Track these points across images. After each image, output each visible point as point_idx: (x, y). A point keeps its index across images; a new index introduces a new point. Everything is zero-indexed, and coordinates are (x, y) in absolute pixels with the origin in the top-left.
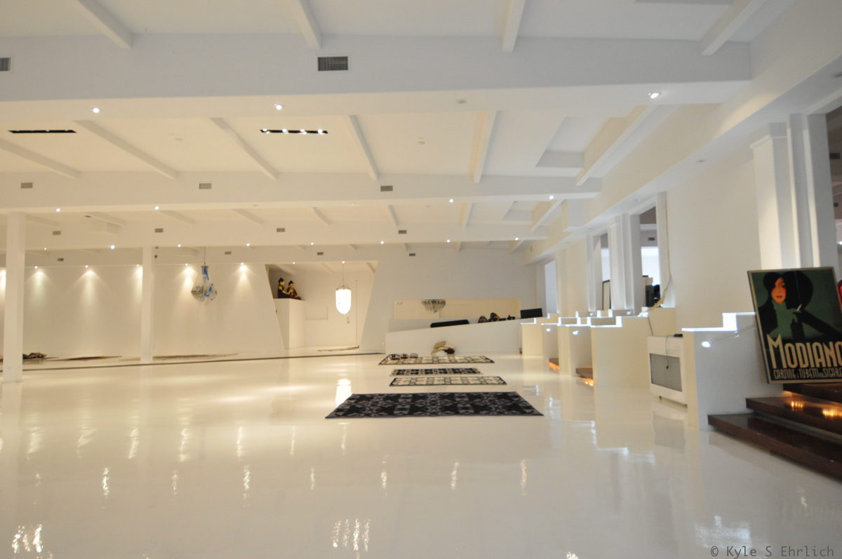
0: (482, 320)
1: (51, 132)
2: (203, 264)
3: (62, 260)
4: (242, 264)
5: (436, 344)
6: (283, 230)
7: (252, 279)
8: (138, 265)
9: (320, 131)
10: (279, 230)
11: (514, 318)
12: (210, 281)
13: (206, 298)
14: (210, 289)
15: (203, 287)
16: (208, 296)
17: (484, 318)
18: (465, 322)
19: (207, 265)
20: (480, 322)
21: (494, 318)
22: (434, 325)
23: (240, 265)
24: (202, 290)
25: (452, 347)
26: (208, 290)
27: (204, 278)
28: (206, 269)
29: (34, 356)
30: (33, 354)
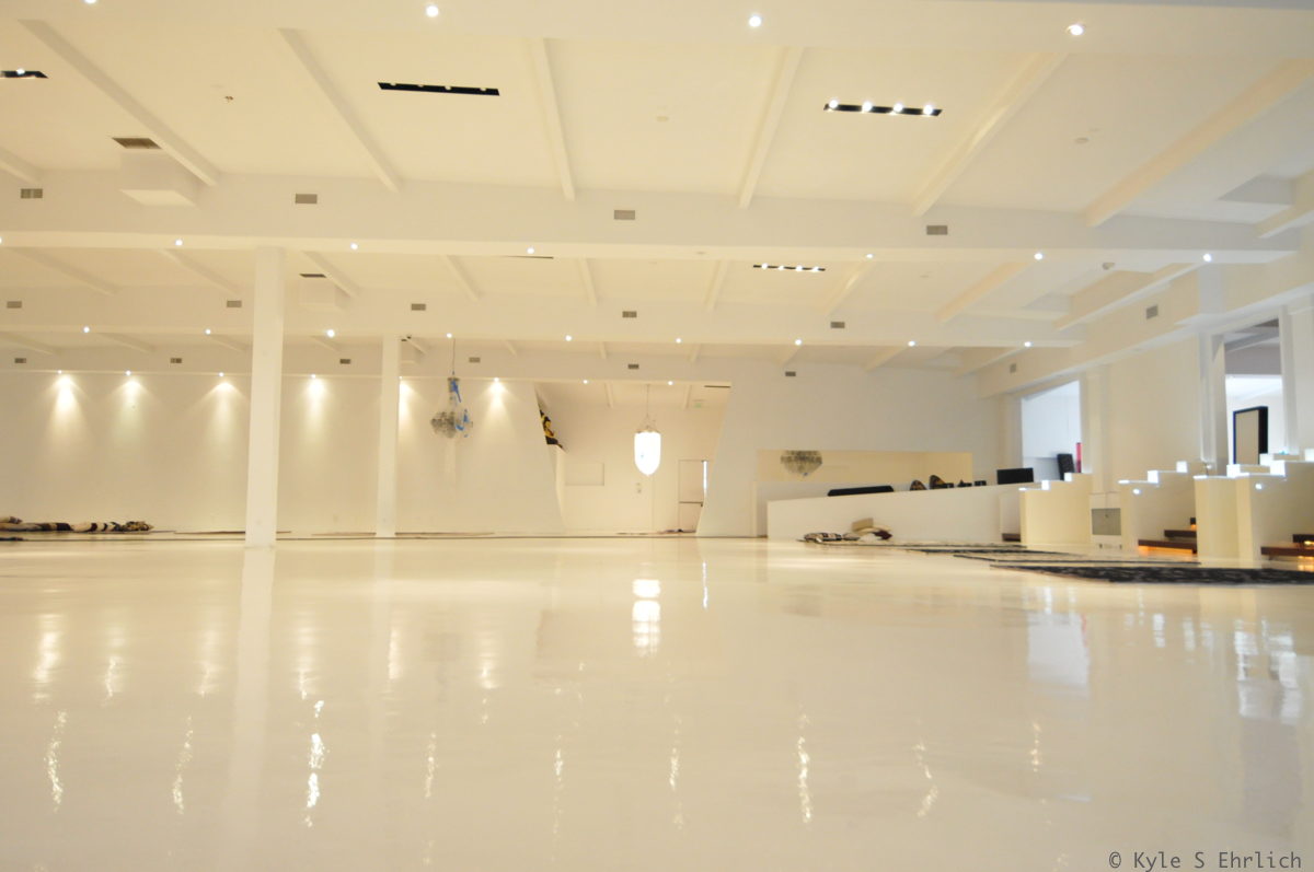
0: (917, 486)
1: (455, 90)
2: (451, 375)
3: (179, 361)
4: (496, 379)
5: (855, 524)
6: (633, 315)
7: (509, 405)
8: (314, 376)
9: (928, 110)
10: (626, 314)
11: (984, 483)
12: (463, 405)
13: (459, 432)
14: (466, 419)
15: (452, 413)
16: (461, 429)
17: (920, 483)
18: (888, 489)
19: (456, 376)
20: (912, 489)
21: (936, 483)
22: (833, 493)
23: (493, 381)
24: (452, 418)
25: (886, 529)
26: (463, 418)
27: (451, 398)
28: (457, 383)
29: (135, 526)
30: (132, 523)
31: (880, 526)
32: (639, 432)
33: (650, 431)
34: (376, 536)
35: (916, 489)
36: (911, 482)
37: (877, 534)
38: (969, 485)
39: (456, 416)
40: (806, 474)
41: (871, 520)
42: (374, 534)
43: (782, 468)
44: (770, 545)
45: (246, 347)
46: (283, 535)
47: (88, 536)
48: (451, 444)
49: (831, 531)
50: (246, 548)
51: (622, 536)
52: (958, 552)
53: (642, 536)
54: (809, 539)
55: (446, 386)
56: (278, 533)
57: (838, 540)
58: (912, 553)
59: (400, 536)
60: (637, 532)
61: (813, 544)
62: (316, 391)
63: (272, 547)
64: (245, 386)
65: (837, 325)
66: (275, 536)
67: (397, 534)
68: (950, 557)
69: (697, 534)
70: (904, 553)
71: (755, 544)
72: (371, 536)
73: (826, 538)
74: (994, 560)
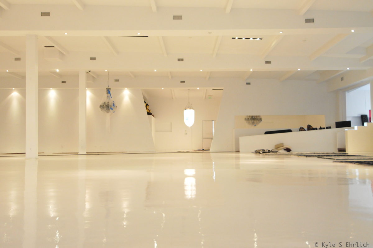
0: (302, 129)
2: (107, 87)
4: (126, 88)
5: (276, 146)
6: (182, 60)
7: (132, 99)
10: (179, 60)
12: (112, 99)
13: (111, 111)
15: (108, 103)
16: (112, 109)
17: (303, 128)
18: (290, 131)
19: (109, 87)
20: (300, 131)
21: (310, 128)
22: (267, 133)
24: (108, 105)
25: (289, 147)
26: (113, 106)
27: (108, 97)
28: (110, 90)
31: (286, 146)
32: (186, 109)
33: (190, 109)
34: (79, 154)
35: (302, 131)
36: (299, 128)
37: (285, 150)
38: (324, 128)
39: (110, 104)
40: (255, 125)
41: (283, 144)
43: (245, 123)
44: (241, 155)
45: (24, 77)
46: (41, 154)
48: (108, 116)
49: (266, 149)
50: (26, 159)
51: (179, 152)
52: (319, 156)
53: (188, 152)
54: (257, 152)
55: (105, 91)
56: (38, 153)
57: (269, 152)
58: (300, 157)
59: (88, 154)
60: (185, 150)
61: (258, 154)
62: (52, 95)
63: (36, 159)
64: (23, 93)
65: (267, 62)
66: (37, 154)
67: (87, 153)
68: (316, 158)
69: (210, 151)
70: (297, 157)
71: (234, 155)
72: (77, 154)
73: (264, 152)
74: (335, 159)
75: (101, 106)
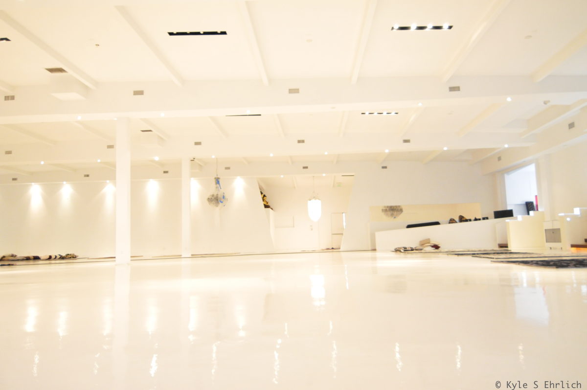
0: (452, 221)
1: (205, 33)
2: (216, 176)
3: (88, 176)
4: (239, 177)
5: (421, 242)
6: (303, 141)
7: (245, 189)
8: (151, 180)
9: (446, 27)
10: (299, 142)
11: (487, 219)
12: (222, 190)
13: (221, 204)
14: (224, 197)
15: (217, 195)
16: (222, 202)
17: (454, 220)
18: (437, 223)
19: (219, 176)
20: (450, 223)
21: (462, 219)
22: (409, 226)
23: (236, 178)
24: (217, 197)
25: (436, 243)
26: (222, 198)
27: (216, 188)
28: (219, 180)
29: (70, 256)
30: (68, 254)
31: (434, 242)
32: (310, 200)
33: (316, 199)
34: (182, 257)
35: (452, 223)
36: (449, 219)
37: (433, 247)
38: (480, 219)
39: (219, 196)
40: (395, 217)
41: (429, 239)
42: (181, 255)
43: (383, 215)
44: (378, 254)
46: (134, 258)
47: (48, 262)
48: (217, 210)
49: (408, 246)
50: (116, 264)
51: (304, 252)
52: (474, 255)
53: (314, 252)
54: (397, 250)
55: (214, 181)
56: (131, 257)
57: (412, 250)
58: (450, 256)
59: (193, 256)
60: (311, 250)
61: (398, 253)
62: (153, 189)
63: (128, 264)
65: (406, 141)
66: (130, 259)
67: (192, 255)
68: (470, 257)
69: (340, 250)
70: (446, 255)
71: (370, 254)
72: (179, 257)
73: (406, 250)
74: (496, 258)
75: (209, 199)
